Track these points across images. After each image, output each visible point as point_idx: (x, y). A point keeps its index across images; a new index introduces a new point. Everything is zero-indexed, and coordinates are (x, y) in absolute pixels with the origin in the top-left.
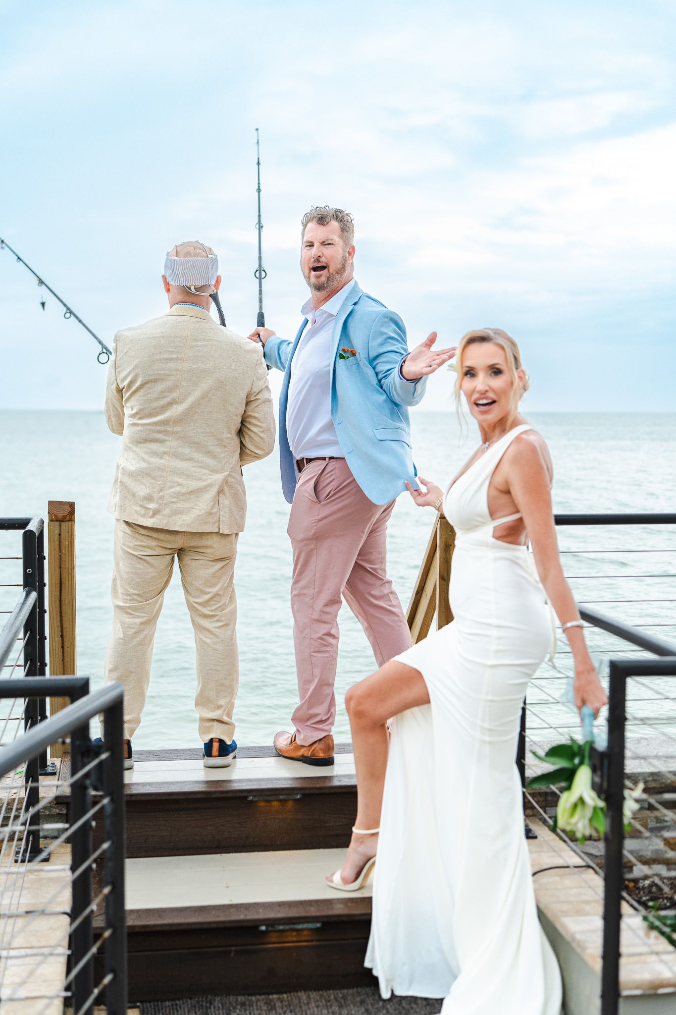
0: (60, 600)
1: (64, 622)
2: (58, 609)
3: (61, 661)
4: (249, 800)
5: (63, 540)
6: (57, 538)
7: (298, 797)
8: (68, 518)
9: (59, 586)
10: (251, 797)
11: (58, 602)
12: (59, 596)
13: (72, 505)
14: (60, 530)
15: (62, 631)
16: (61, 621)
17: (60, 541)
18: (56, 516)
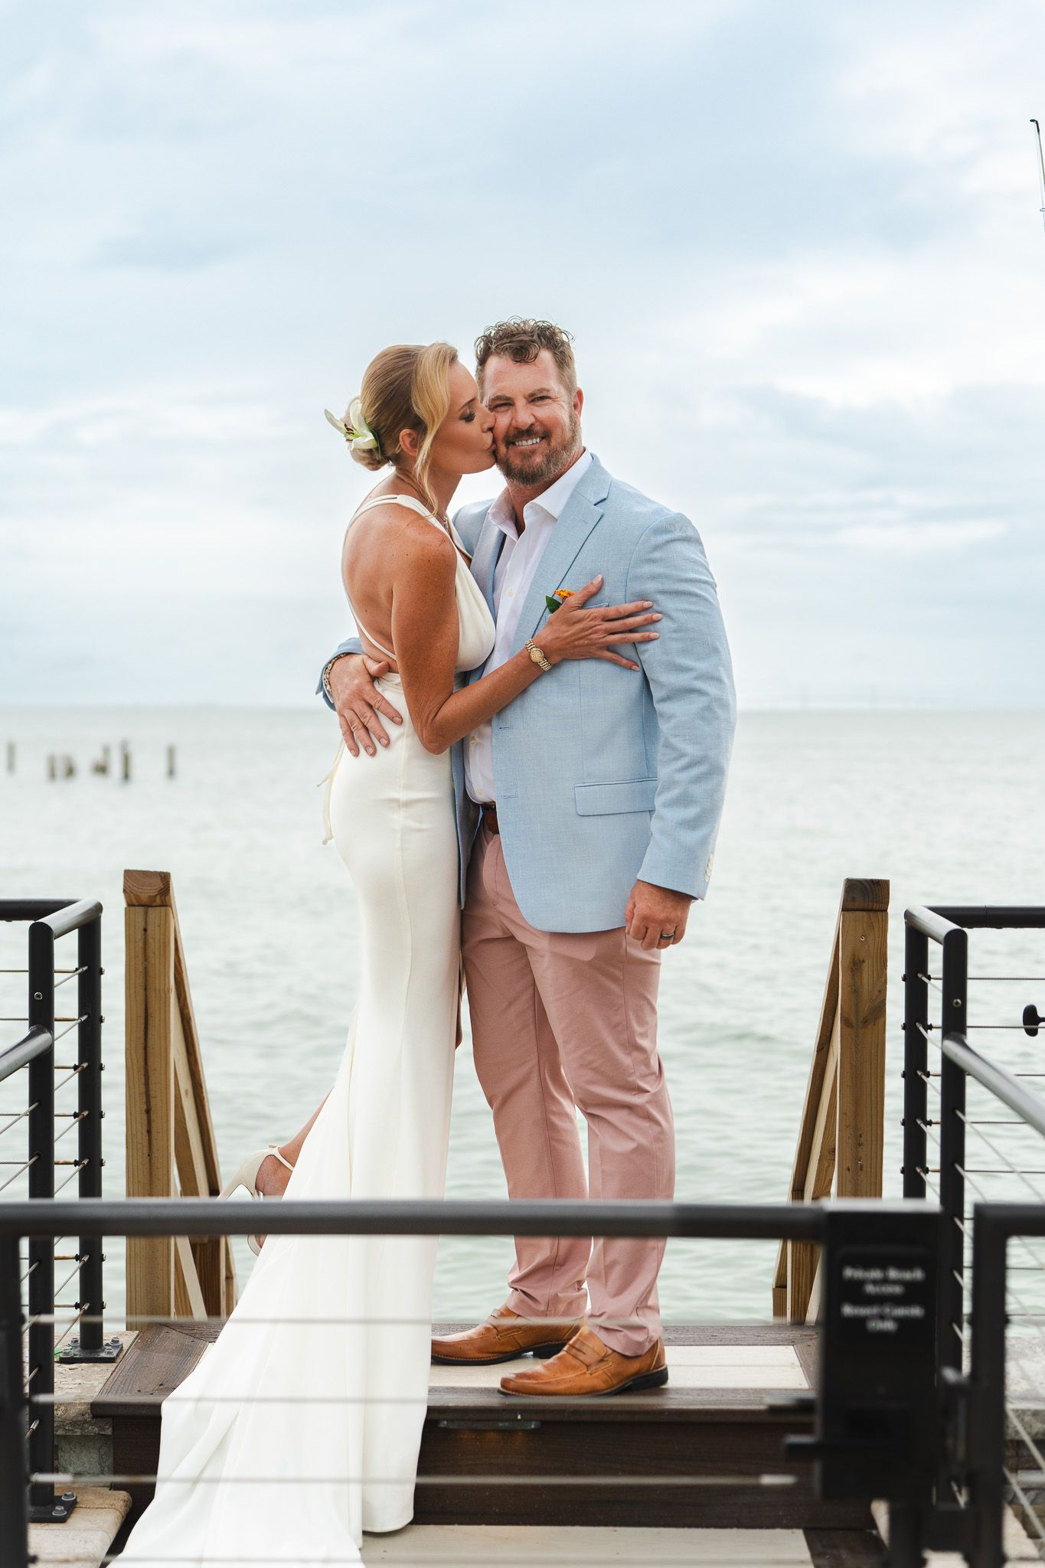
0: (146, 1048)
1: (151, 1086)
2: (142, 1063)
3: (146, 1155)
4: (442, 1428)
5: (150, 941)
6: (140, 934)
7: (533, 1426)
8: (158, 901)
9: (143, 1021)
10: (445, 1422)
11: (141, 1051)
12: (142, 1039)
13: (165, 878)
14: (146, 923)
15: (148, 1103)
16: (147, 1084)
17: (145, 942)
18: (137, 897)
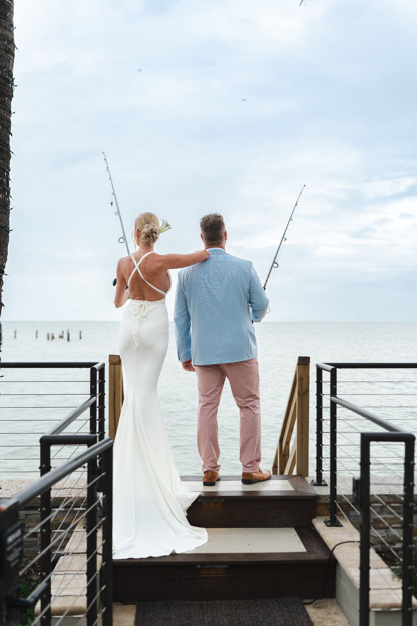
0: (114, 402)
1: (116, 412)
2: (113, 406)
3: (114, 431)
4: (199, 502)
5: (116, 373)
6: (112, 372)
7: (223, 501)
8: (118, 363)
9: (113, 395)
10: (200, 500)
11: (113, 403)
12: (113, 400)
14: (114, 369)
15: (115, 417)
16: (114, 412)
17: (114, 374)
18: (112, 362)
